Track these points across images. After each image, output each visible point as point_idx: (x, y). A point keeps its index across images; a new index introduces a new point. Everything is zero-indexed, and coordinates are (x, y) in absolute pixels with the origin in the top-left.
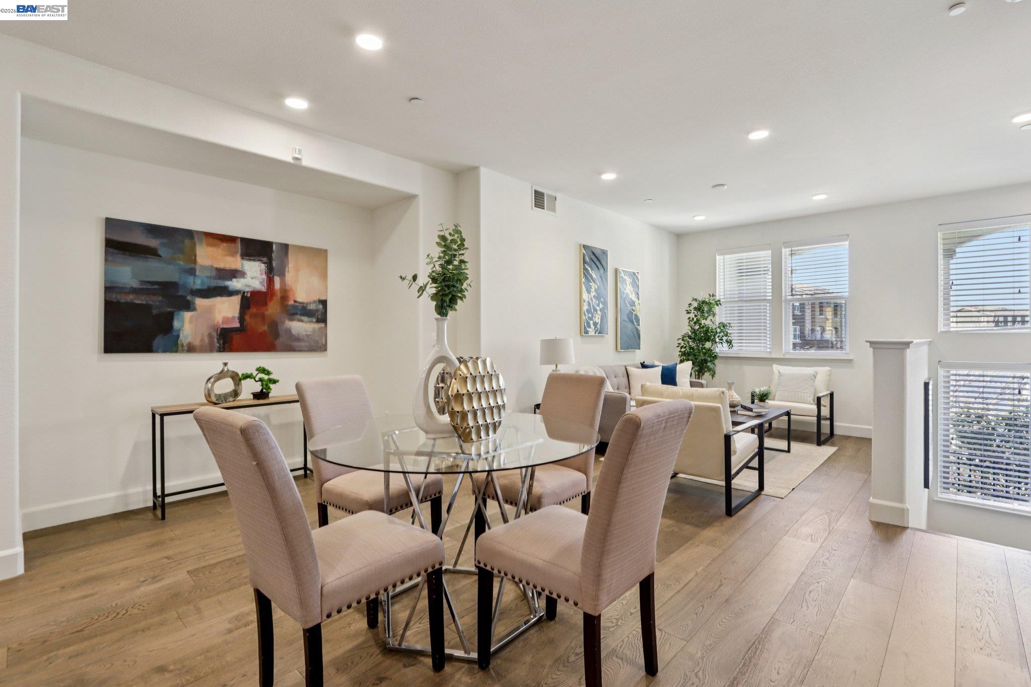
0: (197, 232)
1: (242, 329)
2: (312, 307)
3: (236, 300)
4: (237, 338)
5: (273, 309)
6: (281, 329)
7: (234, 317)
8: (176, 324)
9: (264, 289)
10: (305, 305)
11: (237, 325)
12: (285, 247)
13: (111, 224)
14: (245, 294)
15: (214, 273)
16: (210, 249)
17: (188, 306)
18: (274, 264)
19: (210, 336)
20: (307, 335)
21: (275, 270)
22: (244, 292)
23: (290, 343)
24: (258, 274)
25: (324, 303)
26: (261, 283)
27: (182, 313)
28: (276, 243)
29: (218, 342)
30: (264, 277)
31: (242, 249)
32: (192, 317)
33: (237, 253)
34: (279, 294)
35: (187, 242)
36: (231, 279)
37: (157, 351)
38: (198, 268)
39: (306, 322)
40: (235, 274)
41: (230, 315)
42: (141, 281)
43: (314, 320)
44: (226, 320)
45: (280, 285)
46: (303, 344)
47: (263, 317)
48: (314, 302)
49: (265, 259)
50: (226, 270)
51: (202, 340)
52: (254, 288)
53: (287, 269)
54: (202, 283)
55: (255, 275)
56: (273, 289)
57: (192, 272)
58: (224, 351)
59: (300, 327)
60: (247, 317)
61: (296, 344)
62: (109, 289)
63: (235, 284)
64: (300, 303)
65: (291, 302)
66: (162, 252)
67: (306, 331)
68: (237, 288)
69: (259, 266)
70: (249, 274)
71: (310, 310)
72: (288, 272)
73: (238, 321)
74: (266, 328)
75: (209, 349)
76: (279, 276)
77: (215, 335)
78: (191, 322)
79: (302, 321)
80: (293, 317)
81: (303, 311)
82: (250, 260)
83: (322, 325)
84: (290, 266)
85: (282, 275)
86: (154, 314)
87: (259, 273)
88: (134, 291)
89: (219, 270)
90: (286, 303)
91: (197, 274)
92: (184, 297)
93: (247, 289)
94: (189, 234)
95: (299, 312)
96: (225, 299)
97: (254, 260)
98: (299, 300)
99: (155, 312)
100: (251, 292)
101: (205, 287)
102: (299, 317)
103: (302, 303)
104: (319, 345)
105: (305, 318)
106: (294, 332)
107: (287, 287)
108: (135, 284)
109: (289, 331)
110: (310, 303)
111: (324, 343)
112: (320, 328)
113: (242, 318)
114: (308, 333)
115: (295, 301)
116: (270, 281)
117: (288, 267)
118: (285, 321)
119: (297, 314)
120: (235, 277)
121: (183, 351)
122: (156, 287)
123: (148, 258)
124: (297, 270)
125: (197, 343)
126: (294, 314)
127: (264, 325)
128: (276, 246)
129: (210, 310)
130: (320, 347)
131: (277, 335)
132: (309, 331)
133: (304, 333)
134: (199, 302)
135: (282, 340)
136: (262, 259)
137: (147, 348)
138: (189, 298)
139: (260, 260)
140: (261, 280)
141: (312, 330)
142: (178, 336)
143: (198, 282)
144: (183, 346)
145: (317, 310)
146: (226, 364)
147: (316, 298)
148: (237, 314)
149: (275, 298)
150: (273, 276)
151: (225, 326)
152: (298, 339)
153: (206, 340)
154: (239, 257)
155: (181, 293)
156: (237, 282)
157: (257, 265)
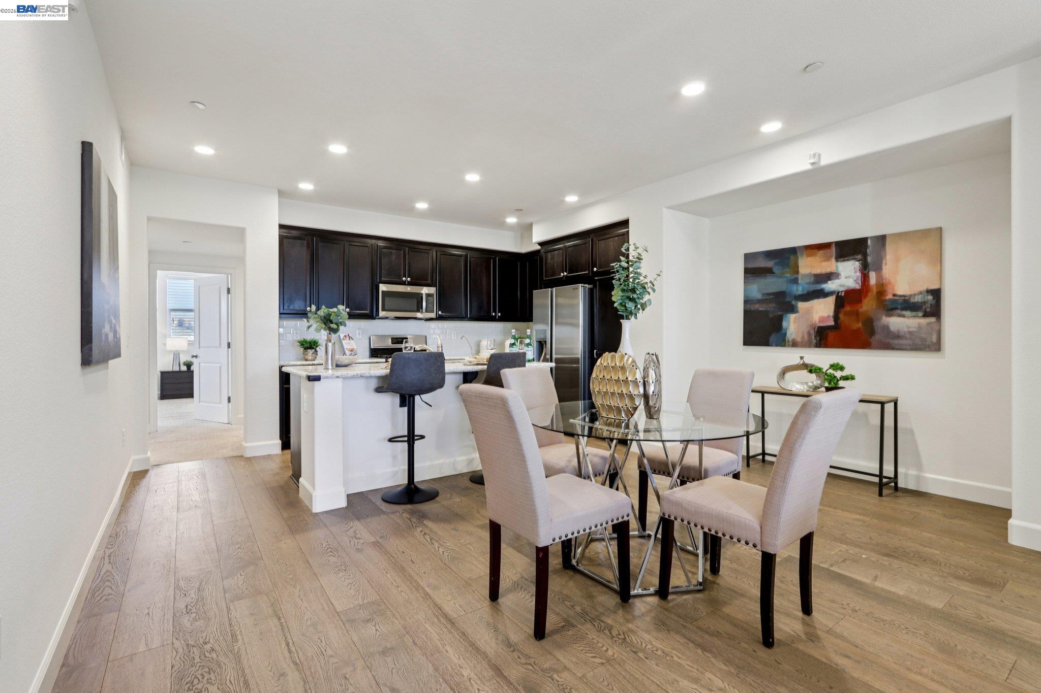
0: (799, 247)
1: (837, 326)
2: (918, 299)
3: (831, 300)
4: (831, 335)
5: (868, 305)
6: (877, 325)
7: (829, 317)
8: (784, 324)
9: (858, 287)
10: (907, 298)
11: (832, 323)
12: (882, 239)
13: (748, 257)
14: (840, 294)
15: (812, 279)
16: (809, 259)
17: (793, 309)
18: (869, 259)
19: (809, 334)
20: (910, 332)
21: (870, 266)
22: (838, 292)
23: (888, 341)
24: (852, 273)
25: (936, 294)
26: (855, 281)
27: (788, 315)
28: (871, 238)
29: (816, 339)
30: (859, 274)
31: (836, 253)
32: (795, 318)
33: (831, 257)
34: (875, 290)
35: (792, 257)
36: (826, 282)
37: (772, 346)
38: (800, 277)
39: (908, 317)
40: (829, 277)
41: (825, 314)
42: (763, 294)
43: (920, 314)
44: (822, 319)
45: (876, 280)
46: (903, 342)
47: (857, 314)
48: (921, 293)
49: (859, 257)
50: (823, 274)
51: (803, 337)
52: (848, 286)
53: (884, 262)
54: (803, 289)
55: (849, 274)
56: (869, 285)
57: (795, 281)
58: (820, 347)
59: (898, 323)
60: (841, 316)
61: (896, 342)
62: (746, 302)
63: (831, 286)
64: (900, 296)
65: (889, 296)
66: (776, 270)
67: (909, 327)
68: (832, 290)
69: (853, 265)
70: (843, 274)
71: (914, 303)
72: (886, 264)
73: (833, 319)
74: (860, 325)
75: (808, 344)
76: (875, 270)
77: (813, 332)
78: (795, 322)
79: (904, 316)
80: (891, 312)
81: (906, 305)
82: (844, 261)
83: (933, 320)
84: (888, 257)
85: (878, 269)
86: (770, 317)
87: (853, 271)
88: (759, 301)
89: (816, 276)
90: (884, 298)
91: (799, 282)
92: (790, 303)
93: (841, 289)
94: (793, 251)
95: (899, 307)
96: (821, 300)
97: (848, 260)
98: (900, 293)
99: (771, 316)
100: (845, 291)
101: (805, 292)
102: (899, 311)
103: (904, 296)
104: (927, 343)
105: (908, 313)
106: (892, 328)
107: (884, 281)
108: (759, 296)
109: (886, 328)
110: (915, 295)
111: (934, 339)
112: (929, 324)
113: (836, 317)
114: (911, 330)
115: (894, 295)
116: (865, 278)
117: (886, 260)
118: (882, 317)
119: (896, 308)
120: (830, 279)
121: (789, 346)
122: (772, 297)
123: (766, 276)
124: (897, 259)
125: (799, 339)
126: (892, 309)
127: (858, 322)
128: (871, 241)
129: (809, 311)
130: (929, 346)
131: (872, 332)
132: (913, 328)
133: (906, 330)
134: (801, 305)
135: (877, 337)
136: (856, 257)
137: (766, 343)
138: (793, 302)
139: (854, 259)
140: (855, 278)
141: (917, 326)
142: (786, 334)
143: (800, 288)
144: (789, 341)
145: (925, 303)
146: (802, 358)
147: (924, 288)
148: (831, 313)
149: (869, 294)
150: (868, 272)
151: (821, 325)
152: (898, 336)
153: (806, 337)
154: (833, 260)
155: (788, 299)
156: (832, 283)
157: (851, 264)
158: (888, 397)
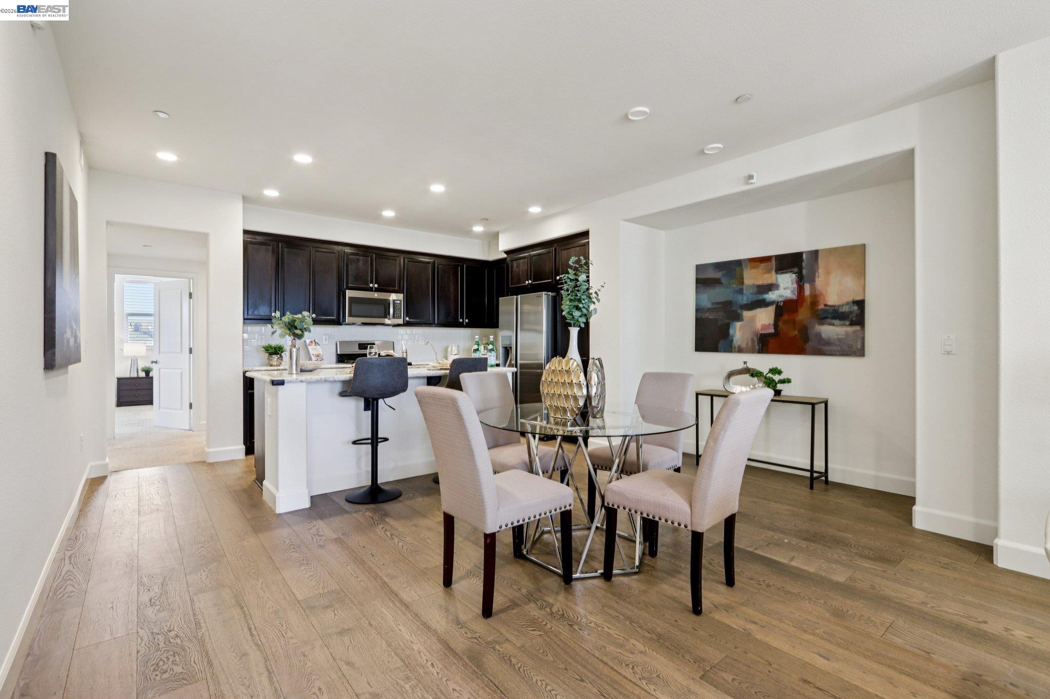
0: (744, 260)
1: (776, 334)
2: (846, 309)
3: (771, 310)
4: (772, 341)
5: (803, 315)
6: (811, 333)
7: (770, 324)
8: (731, 332)
9: (795, 297)
10: (836, 308)
11: (772, 331)
12: (815, 254)
13: (699, 268)
14: (779, 304)
15: (755, 290)
16: (753, 271)
17: (738, 318)
18: (804, 272)
19: (752, 340)
20: (839, 339)
21: (805, 278)
22: (778, 302)
23: (820, 347)
24: (790, 285)
25: (861, 304)
26: (792, 292)
27: (734, 323)
28: (805, 252)
29: (758, 345)
30: (795, 285)
31: (776, 265)
32: (741, 326)
33: (772, 269)
34: (809, 300)
35: (738, 269)
36: (767, 292)
37: (720, 352)
38: (744, 287)
39: (837, 326)
40: (771, 287)
41: (767, 323)
42: (712, 303)
43: (848, 323)
44: (764, 327)
45: (811, 291)
46: (833, 348)
47: (794, 322)
48: (848, 303)
49: (796, 270)
50: (764, 286)
51: (747, 344)
52: (786, 297)
53: (817, 275)
54: (747, 298)
55: (787, 285)
56: (804, 295)
57: (741, 291)
58: (762, 353)
59: (831, 331)
60: (780, 324)
61: (827, 348)
62: (698, 310)
63: (772, 296)
64: (830, 306)
65: (821, 307)
66: (724, 280)
67: (838, 335)
68: (773, 300)
69: (790, 277)
70: (782, 286)
71: (843, 313)
72: (818, 277)
73: (773, 327)
74: (796, 332)
75: (752, 351)
76: (809, 282)
77: (756, 339)
78: (740, 330)
79: (833, 325)
80: (823, 321)
81: (835, 315)
82: (783, 273)
83: (858, 328)
84: (820, 270)
85: (812, 281)
86: (719, 325)
87: (791, 283)
88: (709, 310)
89: (759, 287)
90: (816, 308)
91: (744, 292)
92: (735, 312)
93: (780, 299)
94: (739, 263)
95: (830, 316)
96: (763, 310)
97: (786, 273)
98: (830, 303)
99: (719, 323)
100: (784, 301)
101: (749, 302)
102: (829, 320)
103: (833, 306)
104: (853, 350)
105: (837, 322)
106: (824, 336)
107: (817, 293)
108: (709, 305)
109: (819, 335)
110: (843, 305)
111: (859, 346)
112: (854, 332)
113: (776, 325)
114: (840, 337)
115: (826, 305)
116: (801, 289)
117: (819, 273)
118: (815, 326)
119: (827, 317)
120: (770, 290)
121: (735, 352)
122: (720, 305)
123: (715, 286)
124: (828, 273)
125: (744, 346)
126: (825, 318)
127: (795, 330)
128: (806, 254)
129: (753, 319)
130: (855, 352)
131: (806, 339)
132: (841, 335)
133: (835, 337)
134: (746, 314)
135: (811, 344)
136: (793, 270)
137: (715, 349)
138: (739, 311)
139: (791, 272)
140: (792, 289)
141: (845, 334)
142: (732, 341)
143: (745, 298)
144: (735, 348)
145: (851, 312)
146: (745, 363)
147: (850, 299)
148: (772, 322)
149: (804, 304)
150: (803, 284)
151: (763, 332)
152: (828, 343)
153: (750, 344)
154: (774, 272)
155: (734, 308)
156: (772, 294)
157: (789, 277)
158: (819, 398)
